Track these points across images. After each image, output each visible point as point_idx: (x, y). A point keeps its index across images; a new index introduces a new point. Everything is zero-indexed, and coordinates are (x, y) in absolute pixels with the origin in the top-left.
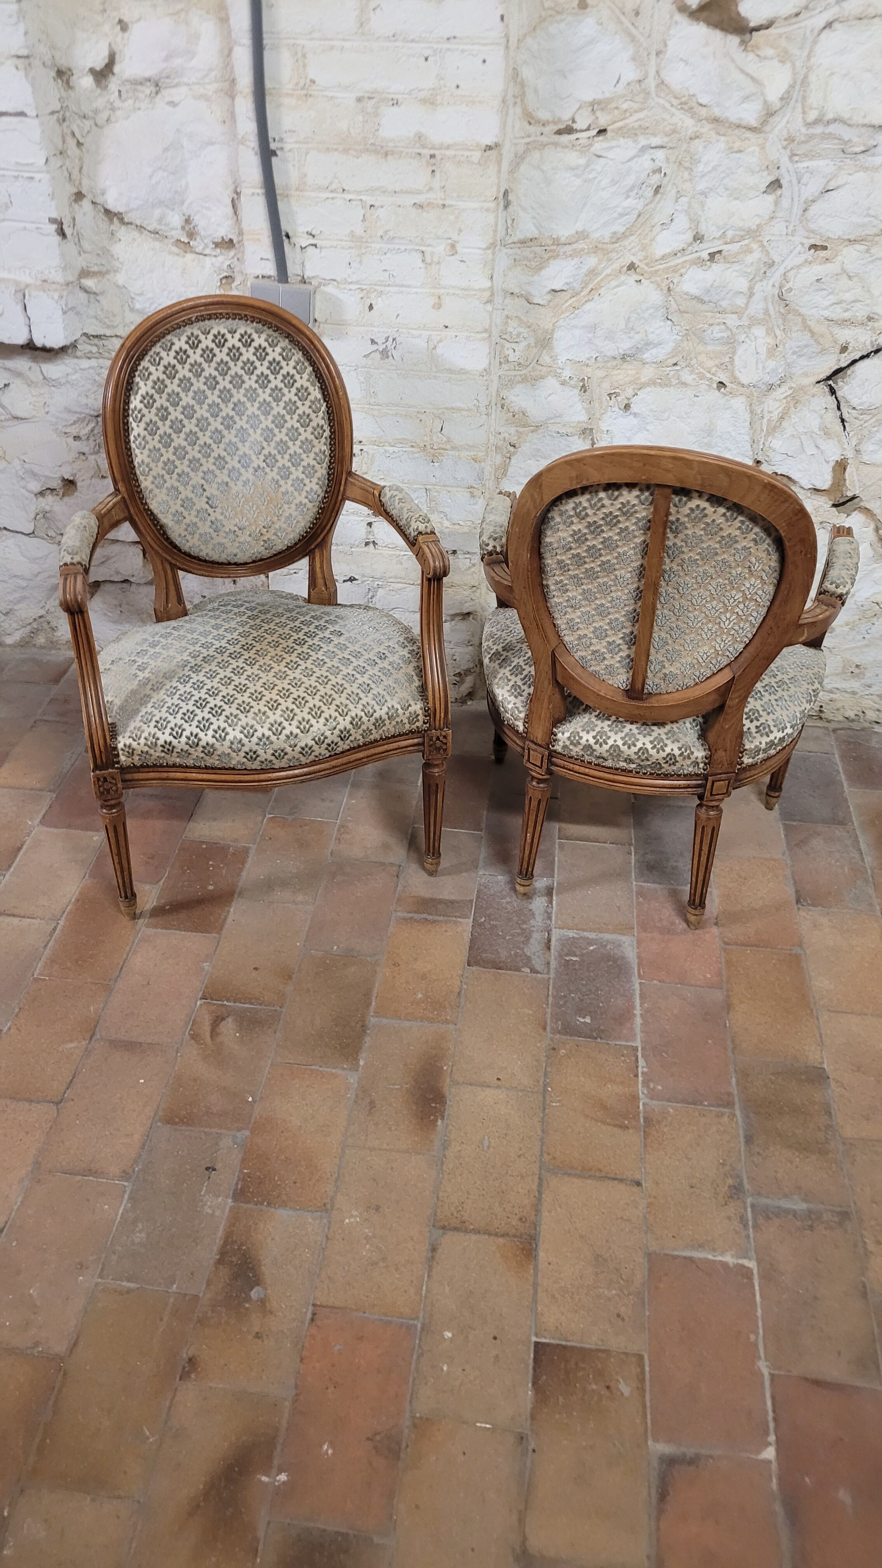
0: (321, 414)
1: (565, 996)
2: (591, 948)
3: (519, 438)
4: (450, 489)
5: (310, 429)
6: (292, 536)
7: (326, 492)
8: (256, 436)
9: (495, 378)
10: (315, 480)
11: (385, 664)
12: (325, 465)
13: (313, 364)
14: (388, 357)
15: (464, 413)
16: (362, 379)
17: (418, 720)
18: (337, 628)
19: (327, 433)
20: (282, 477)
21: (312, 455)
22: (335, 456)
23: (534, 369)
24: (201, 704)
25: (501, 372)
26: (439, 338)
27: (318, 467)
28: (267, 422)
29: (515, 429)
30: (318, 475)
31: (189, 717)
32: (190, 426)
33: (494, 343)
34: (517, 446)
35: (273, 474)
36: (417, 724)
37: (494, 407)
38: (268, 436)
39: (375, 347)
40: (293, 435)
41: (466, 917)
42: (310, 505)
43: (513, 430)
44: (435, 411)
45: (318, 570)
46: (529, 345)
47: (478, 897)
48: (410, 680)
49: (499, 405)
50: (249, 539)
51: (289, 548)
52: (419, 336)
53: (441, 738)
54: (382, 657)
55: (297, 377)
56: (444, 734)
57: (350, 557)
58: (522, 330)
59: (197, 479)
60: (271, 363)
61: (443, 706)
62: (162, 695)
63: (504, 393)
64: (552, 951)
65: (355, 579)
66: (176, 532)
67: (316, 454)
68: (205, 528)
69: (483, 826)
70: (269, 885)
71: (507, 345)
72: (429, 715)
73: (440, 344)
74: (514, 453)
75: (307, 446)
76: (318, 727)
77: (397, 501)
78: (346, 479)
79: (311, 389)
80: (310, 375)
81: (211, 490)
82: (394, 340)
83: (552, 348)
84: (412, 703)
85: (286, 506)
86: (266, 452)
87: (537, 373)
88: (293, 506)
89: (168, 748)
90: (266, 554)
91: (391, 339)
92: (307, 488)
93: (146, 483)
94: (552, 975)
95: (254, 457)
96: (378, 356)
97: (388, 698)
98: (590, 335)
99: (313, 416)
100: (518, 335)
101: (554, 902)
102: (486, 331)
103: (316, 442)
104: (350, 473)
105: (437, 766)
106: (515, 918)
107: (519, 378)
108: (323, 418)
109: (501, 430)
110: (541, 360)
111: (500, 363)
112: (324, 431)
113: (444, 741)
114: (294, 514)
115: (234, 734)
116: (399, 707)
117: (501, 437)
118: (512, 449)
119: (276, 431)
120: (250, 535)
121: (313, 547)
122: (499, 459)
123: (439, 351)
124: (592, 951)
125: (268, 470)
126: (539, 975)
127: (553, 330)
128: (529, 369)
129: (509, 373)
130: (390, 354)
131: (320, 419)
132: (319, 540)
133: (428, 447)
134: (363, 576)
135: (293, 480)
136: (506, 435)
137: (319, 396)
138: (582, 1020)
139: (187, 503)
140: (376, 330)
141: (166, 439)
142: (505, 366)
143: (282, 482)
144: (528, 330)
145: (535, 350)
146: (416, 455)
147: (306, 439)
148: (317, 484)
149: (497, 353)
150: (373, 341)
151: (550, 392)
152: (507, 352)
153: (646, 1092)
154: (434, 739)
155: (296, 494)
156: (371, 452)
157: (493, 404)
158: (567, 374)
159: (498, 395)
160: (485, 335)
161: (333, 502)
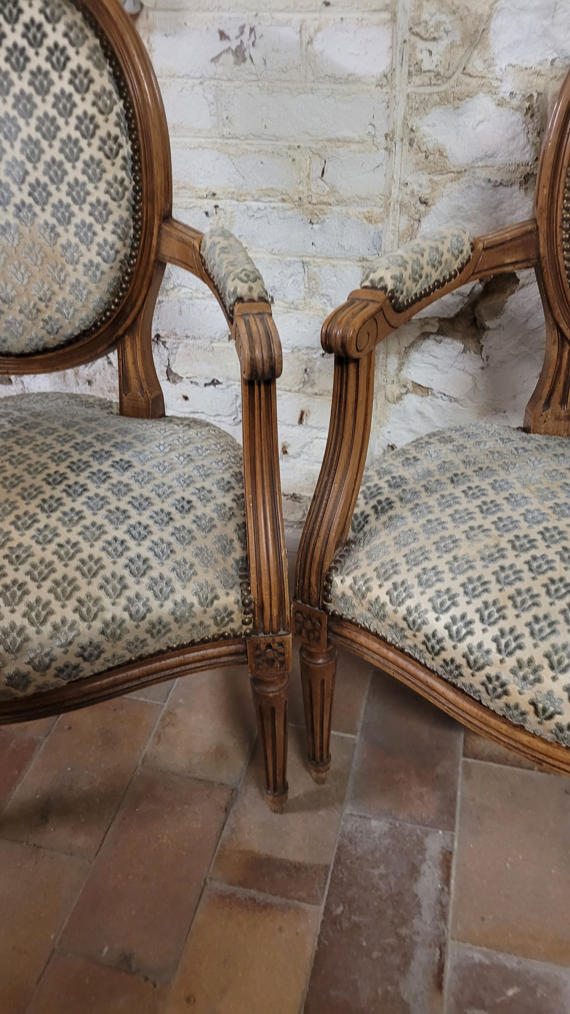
0: (113, 117)
3: (433, 190)
4: (334, 262)
5: (96, 142)
6: (83, 315)
7: (133, 248)
10: (110, 227)
11: (187, 521)
12: (124, 203)
13: (99, 33)
14: (244, 60)
15: (354, 147)
16: (210, 97)
17: (232, 620)
19: (126, 150)
20: (59, 220)
21: (103, 186)
22: (141, 190)
23: (458, 83)
25: (410, 89)
26: (316, 24)
27: (113, 205)
28: (30, 129)
29: (428, 177)
30: (114, 218)
33: (400, 40)
34: (430, 202)
35: (46, 216)
36: (231, 626)
37: (399, 144)
38: (33, 152)
39: (225, 45)
41: (313, 899)
42: (105, 267)
43: (424, 179)
44: (313, 145)
45: (131, 367)
46: (452, 45)
47: (338, 861)
48: (226, 550)
49: (406, 141)
50: (20, 317)
51: (85, 333)
52: (288, 23)
53: (275, 646)
54: (184, 507)
55: (71, 51)
56: (278, 639)
57: (210, 355)
58: (443, 18)
60: (27, 27)
61: (275, 598)
63: (414, 122)
64: (446, 992)
65: (218, 383)
67: (108, 183)
69: (359, 725)
71: (421, 44)
72: (253, 611)
73: (319, 35)
74: (426, 214)
75: (94, 170)
76: (40, 640)
78: (160, 228)
79: (95, 73)
80: (94, 50)
82: (252, 30)
83: (486, 47)
84: (221, 592)
85: (69, 268)
86: (31, 179)
87: (463, 88)
88: (80, 268)
90: (51, 341)
91: (247, 30)
92: (99, 239)
95: (14, 188)
96: (230, 58)
97: (177, 585)
98: (546, 23)
99: (100, 119)
100: (438, 25)
102: (386, 8)
103: (107, 164)
104: (167, 217)
105: (272, 683)
106: (390, 912)
107: (436, 98)
108: (117, 124)
109: (409, 179)
110: (469, 66)
111: (410, 74)
112: (120, 146)
113: (281, 650)
114: (84, 279)
116: (195, 600)
117: (408, 190)
118: (422, 208)
119: (44, 144)
120: (21, 311)
121: (120, 332)
122: (404, 222)
123: (317, 46)
125: (37, 209)
127: (490, 16)
128: (452, 82)
129: (422, 90)
130: (247, 54)
131: (112, 126)
132: (129, 322)
133: (305, 201)
135: (77, 226)
136: (416, 187)
137: (110, 87)
140: (226, 15)
142: (417, 80)
143: (60, 229)
144: (451, 17)
145: (461, 51)
146: (289, 213)
147: (92, 158)
148: (114, 232)
149: (406, 58)
150: (223, 35)
151: (479, 118)
152: (420, 56)
154: (263, 647)
155: (83, 248)
156: (229, 209)
157: (397, 138)
158: (506, 88)
159: (405, 125)
160: (386, 16)
161: (144, 264)
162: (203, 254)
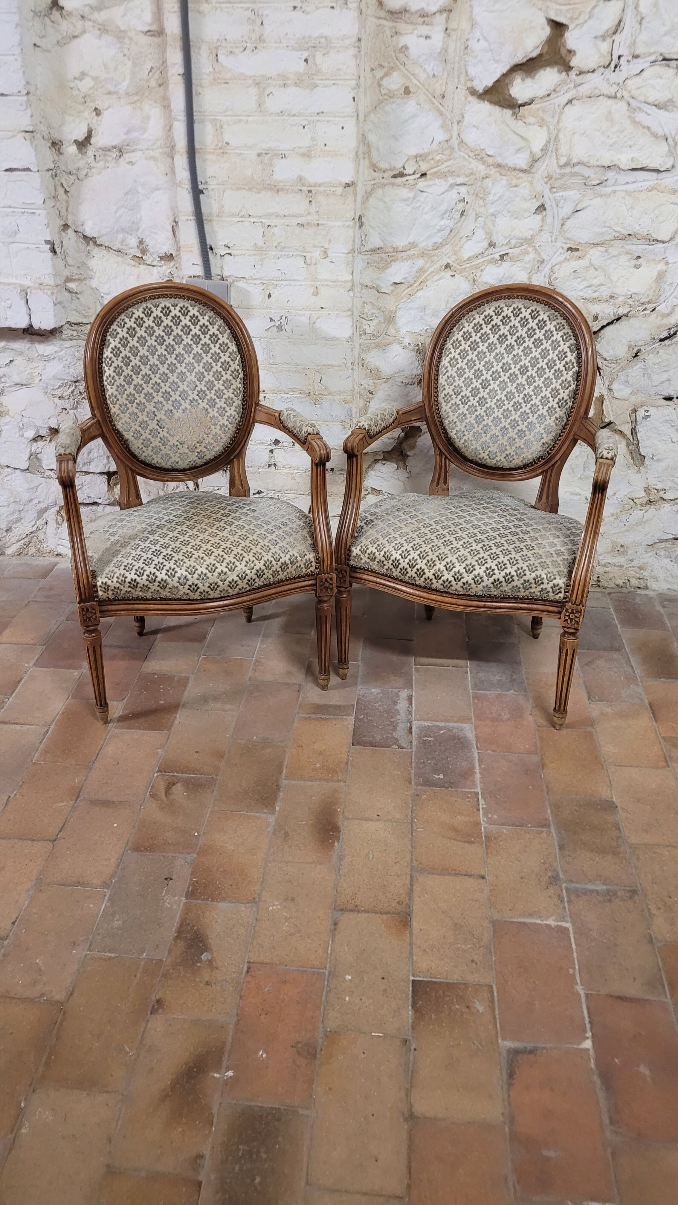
0: (237, 362)
1: (424, 762)
2: (442, 732)
3: (375, 387)
4: (327, 423)
5: (229, 372)
6: (216, 449)
7: (241, 417)
8: (191, 377)
9: (357, 346)
10: (233, 408)
11: (287, 529)
12: (240, 398)
13: (230, 328)
14: (282, 330)
15: (336, 368)
16: (264, 346)
17: (312, 566)
18: (252, 507)
19: (241, 376)
20: (210, 406)
21: (231, 391)
22: (247, 392)
23: (384, 339)
24: (157, 553)
25: (361, 341)
26: (317, 316)
27: (235, 399)
28: (199, 368)
29: (372, 381)
30: (235, 404)
31: (148, 562)
32: (145, 370)
33: (355, 320)
34: (374, 393)
35: (204, 404)
36: (311, 569)
37: (357, 366)
38: (200, 377)
39: (273, 323)
40: (218, 376)
41: (349, 715)
42: (230, 426)
43: (370, 382)
44: (316, 368)
45: (236, 474)
46: (380, 322)
47: (358, 703)
48: (305, 539)
49: (360, 364)
50: (187, 451)
51: (215, 458)
52: (304, 315)
53: (328, 580)
54: (285, 524)
55: (220, 336)
56: (330, 576)
57: (257, 476)
58: (374, 311)
59: (150, 407)
60: (201, 327)
61: (329, 556)
62: (128, 549)
63: (364, 356)
64: (413, 735)
66: (136, 446)
67: (234, 389)
68: (156, 442)
69: (360, 658)
70: (205, 699)
71: (365, 322)
72: (319, 563)
73: (318, 320)
74: (372, 399)
75: (227, 384)
76: (241, 567)
77: (292, 417)
78: (255, 408)
79: (230, 344)
80: (229, 335)
81: (161, 415)
82: (286, 318)
83: (395, 324)
84: (307, 553)
85: (213, 427)
86: (198, 389)
87: (386, 341)
88: (218, 427)
89: (134, 584)
90: (199, 462)
91: (284, 318)
92: (228, 414)
93: (114, 409)
94: (414, 749)
95: (190, 392)
96: (275, 329)
97: (290, 549)
98: (421, 314)
99: (231, 363)
100: (372, 315)
101: (413, 705)
102: (349, 310)
103: (233, 381)
104: (258, 404)
105: (325, 602)
106: (386, 715)
107: (373, 345)
108: (238, 365)
109: (363, 382)
110: (388, 332)
111: (360, 335)
112: (239, 374)
113: (331, 582)
114: (219, 432)
115: (181, 572)
116: (298, 555)
117: (363, 387)
118: (370, 395)
119: (206, 374)
120: (188, 448)
121: (232, 457)
122: (361, 403)
123: (317, 325)
124: (442, 734)
125: (200, 401)
126: (404, 750)
127: (396, 311)
128: (380, 338)
129: (367, 342)
130: (283, 328)
131: (236, 365)
132: (237, 452)
133: (312, 393)
134: (268, 490)
135: (218, 408)
136: (366, 386)
137: (235, 350)
138: (437, 777)
139: (143, 425)
140: (274, 311)
141: (129, 380)
142: (364, 337)
143: (210, 410)
144: (378, 311)
145: (384, 325)
146: (304, 399)
147: (227, 379)
148: (235, 411)
149: (358, 328)
150: (271, 319)
151: (395, 354)
152: (365, 327)
153: (485, 820)
154: (324, 581)
155: (220, 418)
156: (272, 398)
157: (356, 363)
158: (406, 341)
159: (359, 357)
160: (349, 313)
161: (246, 424)
162: (282, 419)
